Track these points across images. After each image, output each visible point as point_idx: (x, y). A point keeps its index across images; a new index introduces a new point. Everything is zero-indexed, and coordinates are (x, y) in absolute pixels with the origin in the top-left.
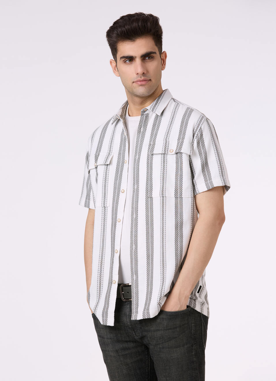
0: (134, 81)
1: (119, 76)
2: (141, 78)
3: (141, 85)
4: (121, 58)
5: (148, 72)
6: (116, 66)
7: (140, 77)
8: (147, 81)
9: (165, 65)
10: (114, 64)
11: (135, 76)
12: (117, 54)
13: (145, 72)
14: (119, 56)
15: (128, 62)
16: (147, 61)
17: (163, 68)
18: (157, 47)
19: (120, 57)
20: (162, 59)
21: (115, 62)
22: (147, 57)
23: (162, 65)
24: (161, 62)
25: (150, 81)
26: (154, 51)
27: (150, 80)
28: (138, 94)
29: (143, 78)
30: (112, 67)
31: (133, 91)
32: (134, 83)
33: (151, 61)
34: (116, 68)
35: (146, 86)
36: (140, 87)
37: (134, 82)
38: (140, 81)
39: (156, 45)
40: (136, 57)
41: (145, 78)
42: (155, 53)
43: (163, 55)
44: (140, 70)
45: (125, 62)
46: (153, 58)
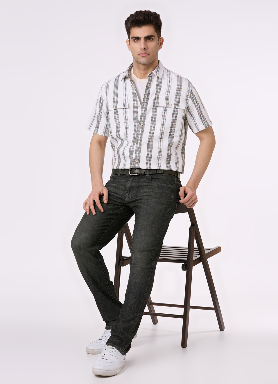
1: (131, 51)
3: (143, 57)
4: (132, 38)
5: (148, 48)
6: (129, 44)
7: (142, 51)
8: (147, 55)
11: (140, 50)
12: (130, 35)
13: (146, 48)
15: (135, 41)
16: (148, 41)
17: (160, 48)
20: (159, 42)
22: (148, 38)
23: (160, 46)
24: (159, 44)
27: (149, 54)
28: (141, 62)
29: (144, 52)
31: (138, 60)
32: (139, 55)
33: (151, 42)
35: (146, 58)
36: (142, 58)
39: (156, 32)
40: (141, 38)
41: (146, 52)
42: (154, 36)
43: (161, 40)
44: (143, 46)
45: (134, 40)
46: (153, 39)
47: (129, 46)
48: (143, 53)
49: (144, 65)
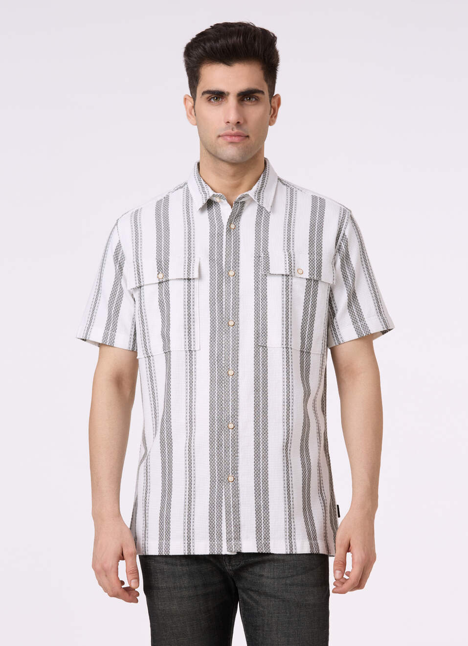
0: (221, 135)
1: (196, 125)
2: (232, 130)
3: (231, 143)
4: (204, 93)
5: (246, 121)
6: (194, 107)
7: (231, 128)
8: (242, 138)
9: (276, 117)
10: (190, 104)
11: (224, 125)
12: (197, 86)
13: (242, 122)
14: (200, 89)
15: (212, 100)
16: (246, 104)
17: (271, 122)
18: (267, 83)
19: (202, 92)
20: (271, 107)
21: (192, 100)
22: (246, 96)
23: (271, 117)
24: (270, 112)
25: (247, 139)
26: (261, 90)
27: (248, 136)
28: (225, 157)
29: (236, 131)
30: (186, 108)
31: (216, 152)
32: (220, 138)
33: (254, 105)
34: (193, 110)
35: (240, 145)
36: (230, 146)
37: (219, 136)
38: (231, 136)
39: (266, 81)
40: (228, 94)
41: (240, 131)
42: (262, 92)
43: (275, 101)
44: (233, 117)
45: (209, 100)
46: (257, 100)
47: (193, 112)
48: (233, 132)
49: (232, 163)
